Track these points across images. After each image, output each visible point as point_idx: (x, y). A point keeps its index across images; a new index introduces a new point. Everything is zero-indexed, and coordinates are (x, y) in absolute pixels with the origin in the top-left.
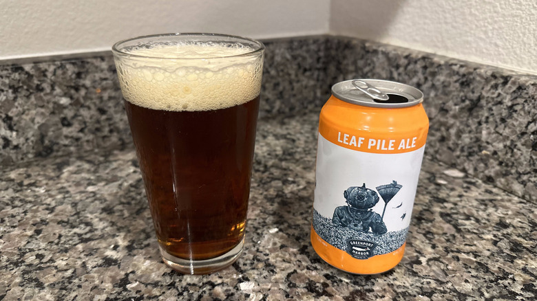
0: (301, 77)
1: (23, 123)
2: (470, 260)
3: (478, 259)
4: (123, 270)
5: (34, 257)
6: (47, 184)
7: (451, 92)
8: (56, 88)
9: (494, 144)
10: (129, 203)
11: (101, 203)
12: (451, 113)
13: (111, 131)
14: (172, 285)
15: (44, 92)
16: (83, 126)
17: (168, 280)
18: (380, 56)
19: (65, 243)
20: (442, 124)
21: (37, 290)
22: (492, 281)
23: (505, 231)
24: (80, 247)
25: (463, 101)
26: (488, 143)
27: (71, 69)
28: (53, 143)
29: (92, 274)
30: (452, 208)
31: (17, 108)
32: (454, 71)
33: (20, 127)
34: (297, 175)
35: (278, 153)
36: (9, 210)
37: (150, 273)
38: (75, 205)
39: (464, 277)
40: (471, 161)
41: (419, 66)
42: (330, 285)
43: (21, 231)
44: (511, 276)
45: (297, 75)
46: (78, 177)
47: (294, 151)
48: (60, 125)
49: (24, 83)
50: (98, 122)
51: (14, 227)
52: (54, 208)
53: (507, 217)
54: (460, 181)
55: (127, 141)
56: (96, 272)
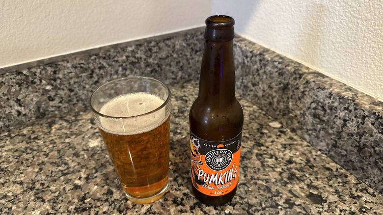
0: (194, 56)
1: (27, 102)
2: (262, 185)
3: (267, 184)
4: (83, 192)
5: (40, 185)
7: (274, 77)
8: (43, 81)
9: (296, 111)
11: (73, 150)
12: (274, 89)
13: (78, 101)
14: (107, 200)
15: (36, 84)
16: (61, 100)
17: (105, 197)
18: (238, 48)
19: (54, 176)
20: (270, 95)
21: (42, 203)
22: (269, 198)
23: (289, 166)
24: (62, 178)
25: (280, 84)
26: (292, 110)
27: (50, 70)
28: (45, 111)
29: (68, 194)
30: (265, 150)
31: (22, 94)
32: (275, 66)
33: (25, 104)
34: (183, 128)
35: (175, 111)
36: (25, 156)
37: (97, 193)
38: (59, 151)
39: (256, 195)
41: (258, 58)
42: (185, 199)
43: (32, 169)
45: (191, 55)
46: (60, 132)
47: (185, 109)
48: (48, 101)
49: (24, 80)
50: (70, 96)
51: (28, 166)
52: (48, 154)
53: (295, 156)
54: (277, 130)
56: (70, 193)
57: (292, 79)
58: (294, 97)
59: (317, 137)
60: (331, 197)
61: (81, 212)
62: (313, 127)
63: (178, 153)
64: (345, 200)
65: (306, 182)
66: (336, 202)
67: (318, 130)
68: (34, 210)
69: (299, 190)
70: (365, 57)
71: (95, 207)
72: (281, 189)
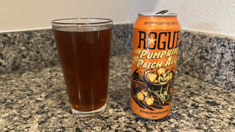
0: (118, 40)
3: (176, 98)
4: (43, 103)
5: (10, 101)
6: (16, 79)
8: (20, 43)
9: (188, 59)
10: (47, 84)
11: (37, 84)
13: (42, 60)
15: (16, 44)
16: (31, 58)
17: (60, 106)
19: (22, 96)
21: (11, 110)
22: (180, 104)
23: (189, 89)
24: (28, 97)
26: (185, 59)
27: (26, 36)
28: (19, 65)
29: (31, 105)
31: (5, 50)
33: (6, 58)
34: (113, 74)
37: (53, 104)
38: (26, 85)
40: (180, 66)
42: (119, 105)
43: (5, 93)
44: (187, 102)
45: (116, 39)
46: (28, 76)
48: (22, 58)
49: (8, 41)
50: (36, 56)
51: (3, 92)
52: (18, 86)
53: (191, 85)
55: (48, 64)
56: (33, 104)
57: (183, 37)
58: (185, 49)
59: (204, 73)
60: (222, 102)
61: (41, 113)
62: (201, 66)
63: (112, 84)
64: (233, 104)
65: (202, 96)
66: (227, 105)
67: (204, 67)
68: (4, 113)
69: (199, 100)
70: (229, 14)
71: (52, 111)
72: (187, 99)
